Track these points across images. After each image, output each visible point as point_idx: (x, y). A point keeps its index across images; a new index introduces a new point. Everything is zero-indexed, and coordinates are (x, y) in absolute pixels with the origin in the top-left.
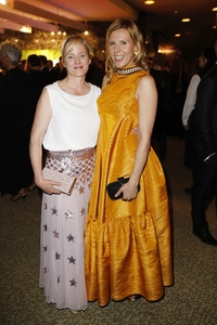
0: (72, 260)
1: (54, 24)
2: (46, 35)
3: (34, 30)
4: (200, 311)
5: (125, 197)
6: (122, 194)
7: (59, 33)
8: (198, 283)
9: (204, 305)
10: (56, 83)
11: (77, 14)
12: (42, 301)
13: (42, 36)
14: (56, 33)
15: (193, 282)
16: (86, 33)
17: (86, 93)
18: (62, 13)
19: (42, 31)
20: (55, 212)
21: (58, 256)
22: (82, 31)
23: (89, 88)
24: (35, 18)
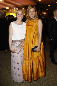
0: (18, 69)
1: (15, 6)
2: (13, 9)
3: (10, 8)
4: (53, 83)
5: (37, 51)
6: (36, 50)
7: (16, 9)
8: (53, 75)
9: (54, 81)
10: (14, 22)
11: (21, 4)
12: (11, 80)
13: (12, 10)
14: (15, 9)
15: (51, 75)
16: (23, 9)
17: (22, 24)
18: (17, 4)
19: (12, 8)
20: (14, 56)
21: (15, 68)
22: (22, 8)
23: (23, 23)
24: (10, 5)
